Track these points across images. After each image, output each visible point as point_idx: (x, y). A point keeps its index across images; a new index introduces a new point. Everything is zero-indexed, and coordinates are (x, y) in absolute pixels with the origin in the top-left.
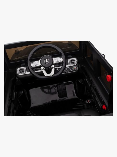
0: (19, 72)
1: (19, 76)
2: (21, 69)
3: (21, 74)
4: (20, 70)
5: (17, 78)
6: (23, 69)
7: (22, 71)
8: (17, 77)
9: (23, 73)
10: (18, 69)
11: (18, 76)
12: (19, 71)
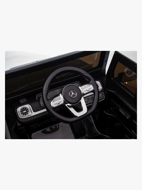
0: (21, 114)
1: (23, 121)
2: (23, 108)
3: (25, 116)
4: (22, 110)
5: (19, 124)
6: (26, 108)
7: (25, 112)
8: (20, 122)
9: (27, 115)
10: (19, 109)
11: (20, 120)
12: (21, 112)
